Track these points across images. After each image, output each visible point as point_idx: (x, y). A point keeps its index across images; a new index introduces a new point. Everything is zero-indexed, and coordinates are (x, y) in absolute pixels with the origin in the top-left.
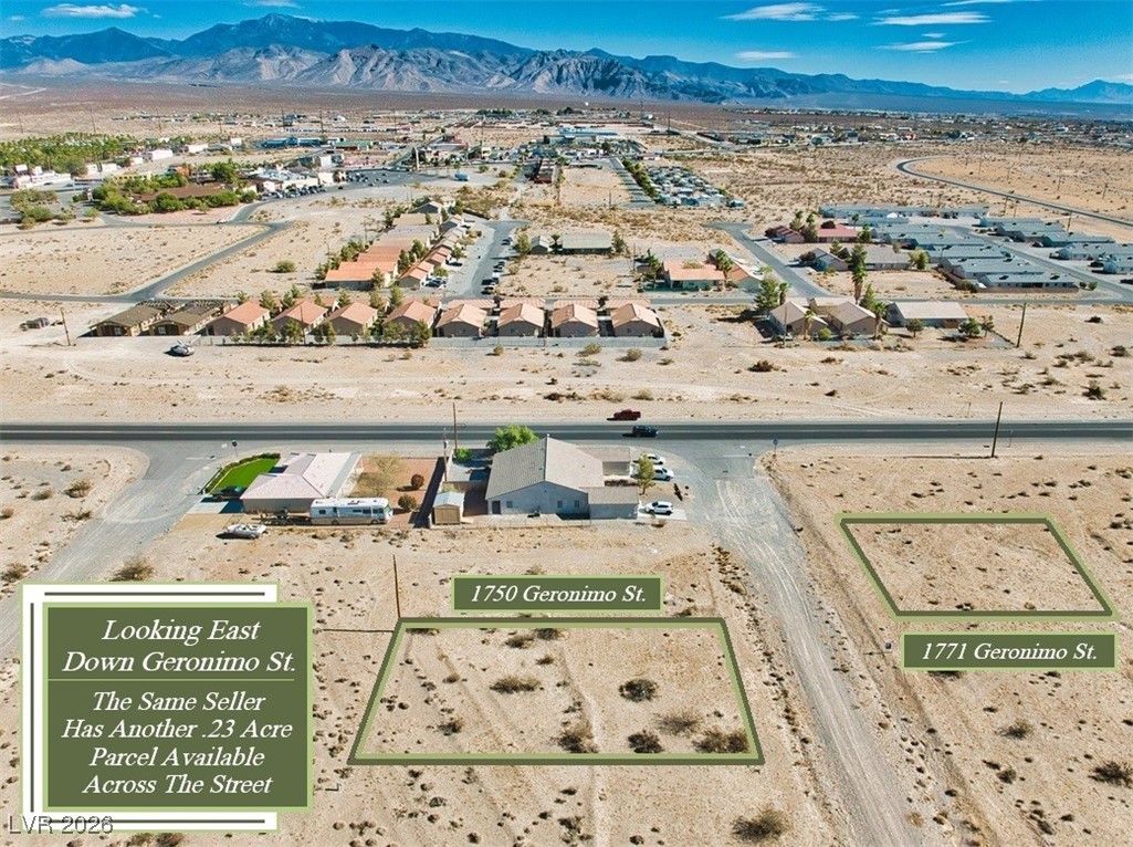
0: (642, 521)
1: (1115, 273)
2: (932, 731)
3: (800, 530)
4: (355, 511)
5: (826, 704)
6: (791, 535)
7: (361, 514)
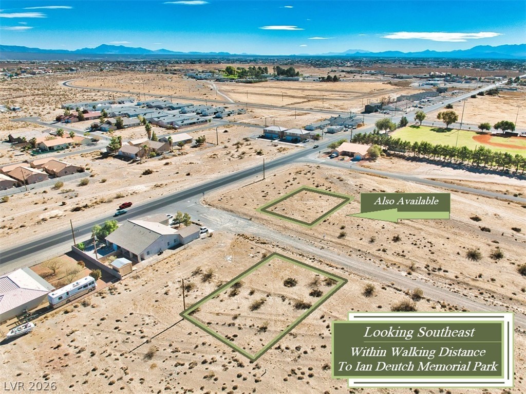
0: (203, 237)
1: (208, 116)
2: (359, 250)
3: (251, 219)
4: (79, 289)
5: (333, 258)
6: (250, 222)
7: (83, 289)
